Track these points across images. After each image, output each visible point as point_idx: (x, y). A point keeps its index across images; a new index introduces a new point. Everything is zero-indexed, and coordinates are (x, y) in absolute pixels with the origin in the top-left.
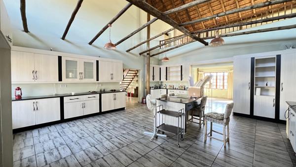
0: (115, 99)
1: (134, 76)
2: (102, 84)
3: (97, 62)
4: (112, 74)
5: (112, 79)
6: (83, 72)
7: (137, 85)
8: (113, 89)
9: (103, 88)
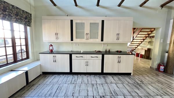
0: (119, 62)
1: (146, 37)
2: (108, 44)
3: (103, 21)
4: (118, 34)
5: (118, 39)
6: (89, 33)
7: (149, 46)
8: (119, 50)
9: (108, 48)
